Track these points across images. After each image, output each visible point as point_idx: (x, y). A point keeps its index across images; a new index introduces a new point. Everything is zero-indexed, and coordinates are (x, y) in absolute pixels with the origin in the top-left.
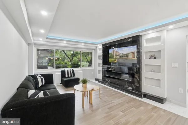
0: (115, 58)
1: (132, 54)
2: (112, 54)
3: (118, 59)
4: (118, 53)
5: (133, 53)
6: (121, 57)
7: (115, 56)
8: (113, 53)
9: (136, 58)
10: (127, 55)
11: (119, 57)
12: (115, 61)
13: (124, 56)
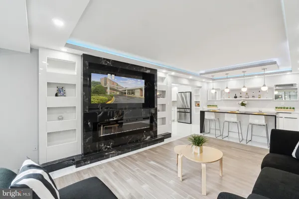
0: (108, 94)
1: (139, 90)
2: (103, 85)
3: (116, 96)
4: (117, 85)
5: (141, 89)
6: (123, 93)
7: (108, 90)
8: (106, 84)
9: (143, 97)
10: (132, 92)
11: (118, 93)
12: (109, 100)
13: (129, 93)
